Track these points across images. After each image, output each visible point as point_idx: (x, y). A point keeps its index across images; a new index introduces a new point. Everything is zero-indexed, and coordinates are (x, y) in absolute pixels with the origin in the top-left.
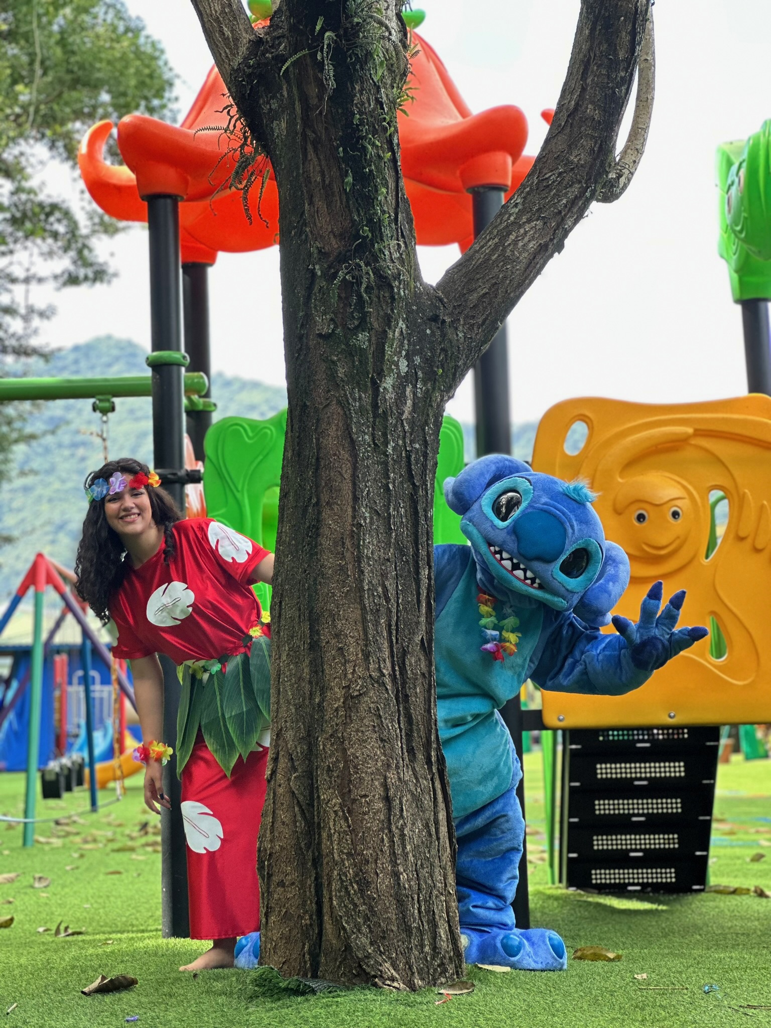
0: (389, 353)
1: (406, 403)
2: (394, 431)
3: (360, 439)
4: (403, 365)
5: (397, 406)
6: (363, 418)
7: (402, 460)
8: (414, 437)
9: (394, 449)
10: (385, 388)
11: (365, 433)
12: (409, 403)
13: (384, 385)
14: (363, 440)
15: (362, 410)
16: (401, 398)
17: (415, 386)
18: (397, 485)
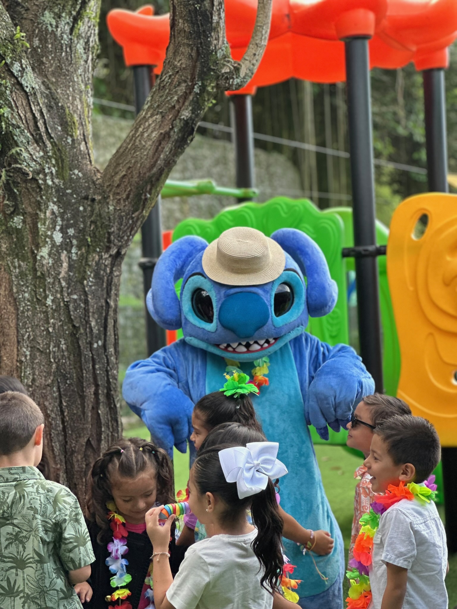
0: (43, 229)
1: (62, 266)
2: (52, 287)
3: (21, 296)
4: (58, 237)
5: (54, 268)
6: (23, 281)
7: (60, 309)
8: (72, 291)
9: (53, 301)
10: (42, 257)
11: (25, 292)
12: (65, 265)
13: (41, 254)
14: (24, 298)
15: (22, 275)
16: (58, 262)
17: (69, 252)
18: (57, 327)
